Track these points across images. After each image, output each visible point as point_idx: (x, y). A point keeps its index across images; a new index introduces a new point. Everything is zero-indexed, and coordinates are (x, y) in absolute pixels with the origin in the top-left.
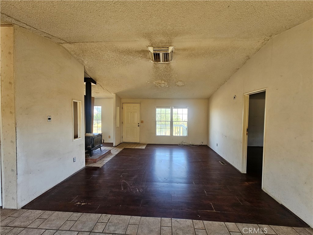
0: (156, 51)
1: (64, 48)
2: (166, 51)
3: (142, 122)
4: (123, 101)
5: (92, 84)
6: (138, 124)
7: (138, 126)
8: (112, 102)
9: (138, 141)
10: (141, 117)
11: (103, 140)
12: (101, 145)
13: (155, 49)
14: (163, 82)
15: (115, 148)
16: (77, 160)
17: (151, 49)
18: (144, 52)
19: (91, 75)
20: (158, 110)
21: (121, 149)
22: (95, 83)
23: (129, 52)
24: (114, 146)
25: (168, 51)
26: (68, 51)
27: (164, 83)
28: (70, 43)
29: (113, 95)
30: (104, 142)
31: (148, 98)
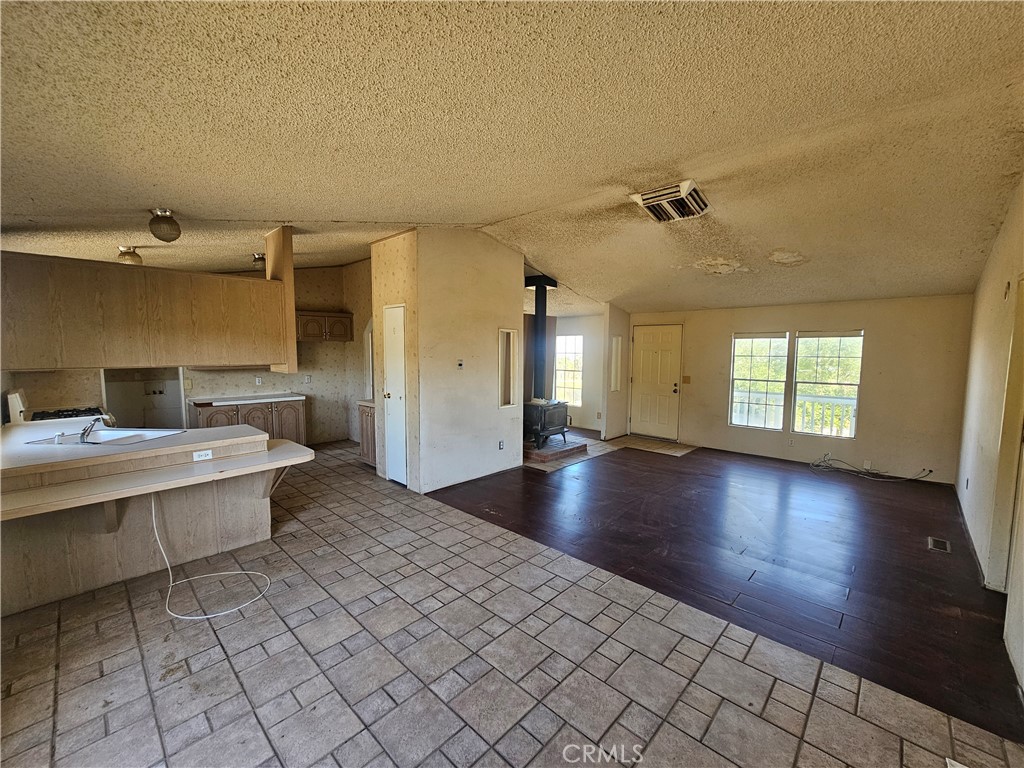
0: (650, 201)
1: (485, 233)
2: (673, 195)
3: (686, 380)
4: (635, 319)
5: (548, 288)
6: (675, 385)
7: (675, 391)
8: (601, 326)
9: (673, 436)
10: (683, 367)
11: (569, 418)
12: (566, 430)
13: (645, 197)
14: (721, 260)
15: (604, 443)
16: (505, 446)
17: (637, 199)
18: (626, 208)
19: (541, 269)
20: (741, 345)
21: (616, 449)
22: (554, 283)
23: (595, 214)
24: (602, 438)
25: (678, 194)
26: (491, 237)
27: (725, 262)
28: (490, 224)
29: (604, 307)
30: (573, 424)
31: (705, 308)
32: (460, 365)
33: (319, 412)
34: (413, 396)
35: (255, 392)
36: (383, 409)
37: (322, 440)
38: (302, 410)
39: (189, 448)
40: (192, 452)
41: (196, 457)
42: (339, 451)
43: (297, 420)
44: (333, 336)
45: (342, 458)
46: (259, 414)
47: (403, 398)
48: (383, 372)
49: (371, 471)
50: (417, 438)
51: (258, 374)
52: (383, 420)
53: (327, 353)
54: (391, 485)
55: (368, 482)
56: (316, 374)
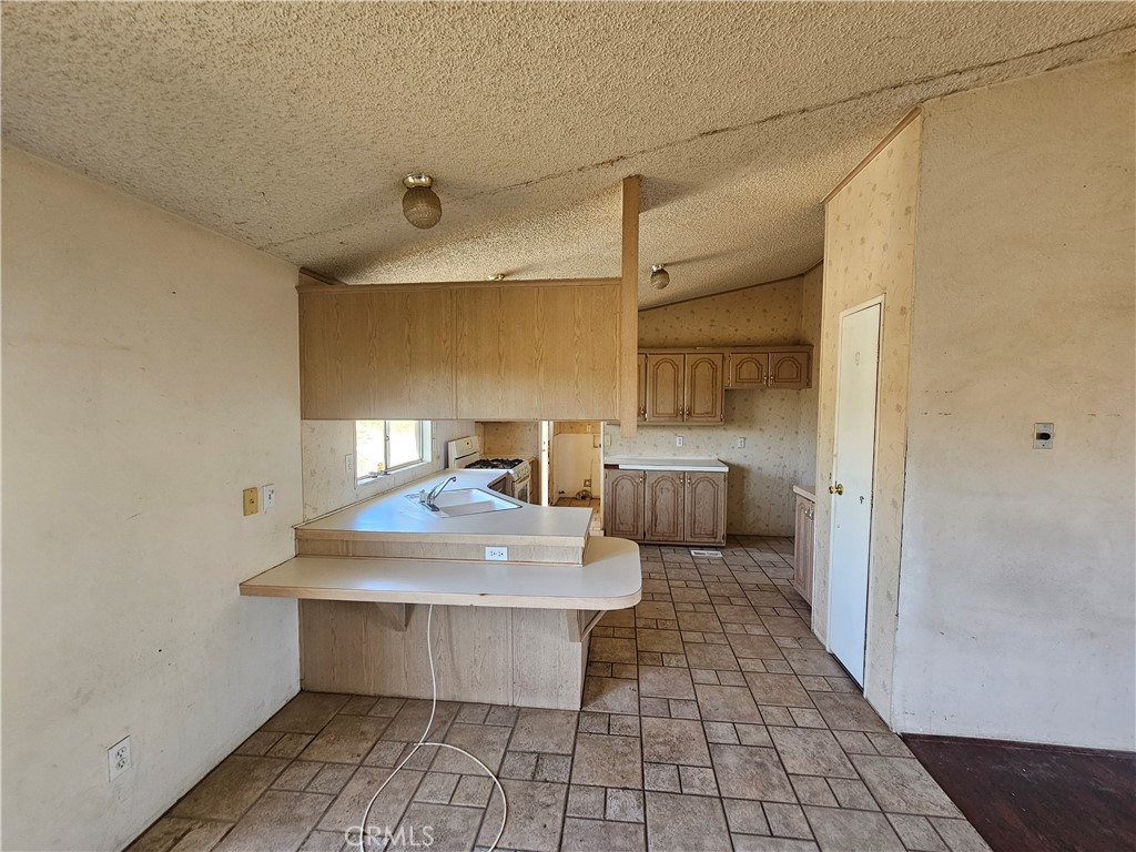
32: (1045, 436)
33: (754, 491)
34: (888, 501)
35: (675, 455)
36: (828, 512)
37: (756, 532)
38: (722, 485)
39: (481, 539)
40: (485, 546)
41: (489, 554)
42: (771, 557)
43: (716, 498)
44: (778, 380)
45: (770, 572)
46: (668, 485)
47: (867, 501)
48: (831, 441)
49: (802, 612)
50: (894, 598)
51: (679, 432)
52: (827, 532)
53: (771, 405)
54: (831, 669)
55: (787, 642)
56: (753, 436)
